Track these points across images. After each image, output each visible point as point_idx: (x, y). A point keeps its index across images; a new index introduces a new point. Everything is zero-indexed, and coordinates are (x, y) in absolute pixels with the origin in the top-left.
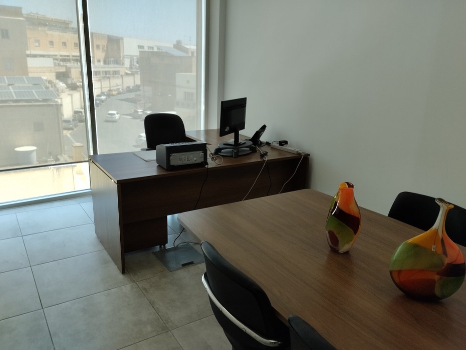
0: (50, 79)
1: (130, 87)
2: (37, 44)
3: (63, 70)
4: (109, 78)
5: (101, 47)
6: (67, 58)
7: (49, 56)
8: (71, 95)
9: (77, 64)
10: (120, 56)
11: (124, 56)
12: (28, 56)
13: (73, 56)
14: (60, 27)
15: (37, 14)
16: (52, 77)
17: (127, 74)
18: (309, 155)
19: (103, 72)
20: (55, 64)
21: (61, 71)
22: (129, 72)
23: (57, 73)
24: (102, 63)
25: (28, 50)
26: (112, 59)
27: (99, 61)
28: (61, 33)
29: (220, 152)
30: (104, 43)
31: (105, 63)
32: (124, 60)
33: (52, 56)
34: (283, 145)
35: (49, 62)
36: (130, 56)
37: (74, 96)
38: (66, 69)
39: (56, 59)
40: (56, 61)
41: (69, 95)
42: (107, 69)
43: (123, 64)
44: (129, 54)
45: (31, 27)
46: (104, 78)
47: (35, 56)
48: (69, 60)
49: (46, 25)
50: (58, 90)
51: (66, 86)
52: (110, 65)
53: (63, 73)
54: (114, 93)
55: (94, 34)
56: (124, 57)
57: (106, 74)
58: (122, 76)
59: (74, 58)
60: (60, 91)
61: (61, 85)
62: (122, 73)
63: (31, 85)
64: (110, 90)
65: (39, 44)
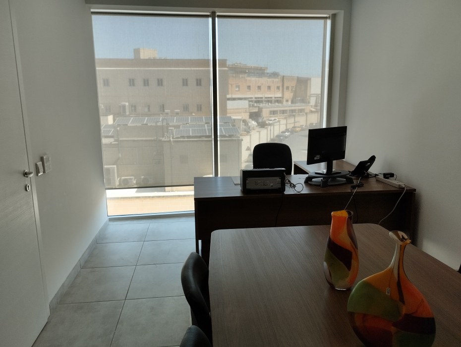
0: (244, 118)
1: (313, 124)
2: (237, 89)
3: (256, 110)
4: (294, 116)
5: (290, 88)
6: (260, 99)
7: (245, 99)
8: (259, 132)
9: (268, 104)
10: (307, 95)
11: (310, 94)
12: (229, 99)
13: (266, 98)
14: (257, 73)
15: (240, 63)
16: (246, 116)
17: (312, 112)
18: (415, 190)
19: (290, 110)
20: (250, 106)
21: (254, 111)
22: (313, 110)
23: (250, 113)
24: (290, 103)
25: (228, 94)
26: (299, 98)
27: (287, 101)
28: (257, 79)
29: (311, 181)
30: (294, 84)
31: (292, 102)
32: (310, 98)
33: (248, 98)
34: (388, 178)
35: (245, 104)
36: (316, 94)
37: (261, 133)
38: (259, 109)
39: (252, 101)
40: (251, 103)
41: (258, 131)
42: (293, 108)
43: (309, 103)
44: (316, 93)
45: (234, 75)
46: (290, 116)
47: (234, 99)
48: (262, 102)
49: (246, 73)
50: (249, 128)
51: (257, 124)
52: (297, 104)
53: (255, 113)
54: (297, 129)
55: (285, 77)
56: (310, 97)
57: (292, 113)
58: (306, 114)
59: (266, 99)
60: (251, 129)
61: (253, 123)
62: (307, 111)
63: (223, 123)
64: (294, 127)
65: (239, 89)
